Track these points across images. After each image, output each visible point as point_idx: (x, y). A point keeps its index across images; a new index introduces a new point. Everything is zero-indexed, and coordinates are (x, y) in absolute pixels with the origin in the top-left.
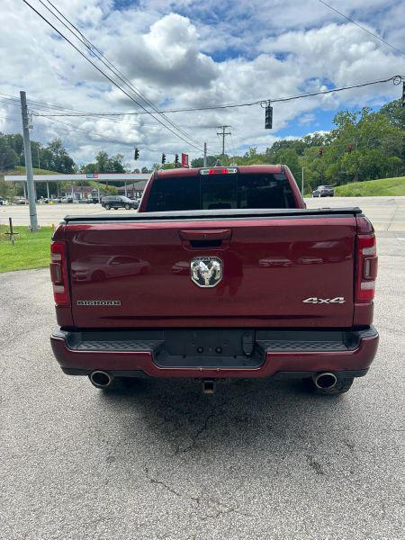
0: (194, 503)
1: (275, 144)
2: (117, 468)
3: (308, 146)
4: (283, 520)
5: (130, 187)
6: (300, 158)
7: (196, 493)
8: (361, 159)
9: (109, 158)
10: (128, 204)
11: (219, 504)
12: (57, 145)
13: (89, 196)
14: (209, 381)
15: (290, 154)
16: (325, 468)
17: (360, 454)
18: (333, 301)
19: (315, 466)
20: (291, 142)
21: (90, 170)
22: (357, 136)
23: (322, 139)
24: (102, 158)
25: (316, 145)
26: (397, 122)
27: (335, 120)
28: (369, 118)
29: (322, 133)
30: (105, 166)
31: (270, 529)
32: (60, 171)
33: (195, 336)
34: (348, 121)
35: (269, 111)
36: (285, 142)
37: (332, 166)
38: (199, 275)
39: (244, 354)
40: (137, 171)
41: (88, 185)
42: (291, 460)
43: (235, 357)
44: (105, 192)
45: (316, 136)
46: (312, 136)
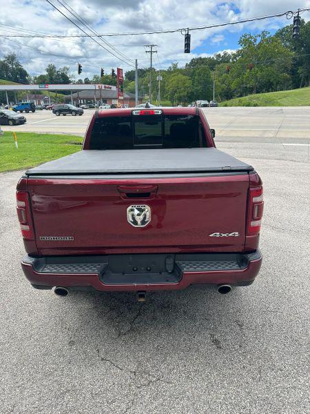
0: (132, 375)
1: (192, 60)
2: (76, 350)
3: (219, 63)
4: (193, 386)
5: (75, 95)
6: (212, 73)
7: (133, 367)
8: (259, 74)
9: (57, 70)
10: (74, 111)
11: (149, 375)
12: (12, 58)
13: (42, 102)
14: (142, 293)
15: (204, 69)
16: (223, 344)
17: (246, 332)
18: (231, 235)
19: (216, 342)
20: (205, 59)
21: (42, 80)
22: (256, 56)
23: (229, 56)
24: (51, 70)
25: (224, 62)
26: (288, 44)
27: (240, 42)
28: (267, 40)
29: (229, 52)
30: (54, 77)
31: (184, 392)
32: (17, 81)
33: (131, 258)
34: (250, 42)
35: (188, 38)
36: (200, 58)
37: (236, 80)
38: (133, 218)
39: (167, 271)
40: (80, 82)
41: (40, 93)
42: (200, 338)
43: (161, 273)
44: (55, 100)
45: (225, 54)
46: (222, 54)
